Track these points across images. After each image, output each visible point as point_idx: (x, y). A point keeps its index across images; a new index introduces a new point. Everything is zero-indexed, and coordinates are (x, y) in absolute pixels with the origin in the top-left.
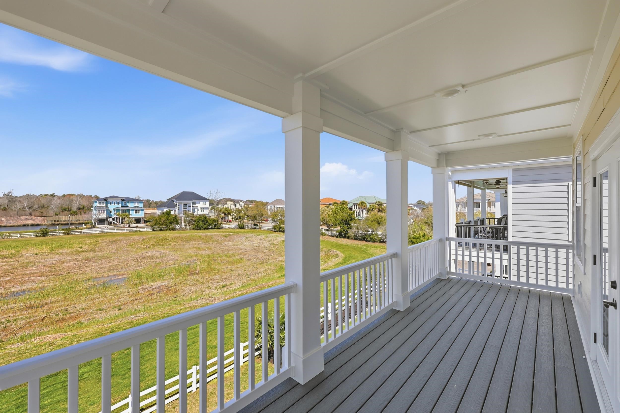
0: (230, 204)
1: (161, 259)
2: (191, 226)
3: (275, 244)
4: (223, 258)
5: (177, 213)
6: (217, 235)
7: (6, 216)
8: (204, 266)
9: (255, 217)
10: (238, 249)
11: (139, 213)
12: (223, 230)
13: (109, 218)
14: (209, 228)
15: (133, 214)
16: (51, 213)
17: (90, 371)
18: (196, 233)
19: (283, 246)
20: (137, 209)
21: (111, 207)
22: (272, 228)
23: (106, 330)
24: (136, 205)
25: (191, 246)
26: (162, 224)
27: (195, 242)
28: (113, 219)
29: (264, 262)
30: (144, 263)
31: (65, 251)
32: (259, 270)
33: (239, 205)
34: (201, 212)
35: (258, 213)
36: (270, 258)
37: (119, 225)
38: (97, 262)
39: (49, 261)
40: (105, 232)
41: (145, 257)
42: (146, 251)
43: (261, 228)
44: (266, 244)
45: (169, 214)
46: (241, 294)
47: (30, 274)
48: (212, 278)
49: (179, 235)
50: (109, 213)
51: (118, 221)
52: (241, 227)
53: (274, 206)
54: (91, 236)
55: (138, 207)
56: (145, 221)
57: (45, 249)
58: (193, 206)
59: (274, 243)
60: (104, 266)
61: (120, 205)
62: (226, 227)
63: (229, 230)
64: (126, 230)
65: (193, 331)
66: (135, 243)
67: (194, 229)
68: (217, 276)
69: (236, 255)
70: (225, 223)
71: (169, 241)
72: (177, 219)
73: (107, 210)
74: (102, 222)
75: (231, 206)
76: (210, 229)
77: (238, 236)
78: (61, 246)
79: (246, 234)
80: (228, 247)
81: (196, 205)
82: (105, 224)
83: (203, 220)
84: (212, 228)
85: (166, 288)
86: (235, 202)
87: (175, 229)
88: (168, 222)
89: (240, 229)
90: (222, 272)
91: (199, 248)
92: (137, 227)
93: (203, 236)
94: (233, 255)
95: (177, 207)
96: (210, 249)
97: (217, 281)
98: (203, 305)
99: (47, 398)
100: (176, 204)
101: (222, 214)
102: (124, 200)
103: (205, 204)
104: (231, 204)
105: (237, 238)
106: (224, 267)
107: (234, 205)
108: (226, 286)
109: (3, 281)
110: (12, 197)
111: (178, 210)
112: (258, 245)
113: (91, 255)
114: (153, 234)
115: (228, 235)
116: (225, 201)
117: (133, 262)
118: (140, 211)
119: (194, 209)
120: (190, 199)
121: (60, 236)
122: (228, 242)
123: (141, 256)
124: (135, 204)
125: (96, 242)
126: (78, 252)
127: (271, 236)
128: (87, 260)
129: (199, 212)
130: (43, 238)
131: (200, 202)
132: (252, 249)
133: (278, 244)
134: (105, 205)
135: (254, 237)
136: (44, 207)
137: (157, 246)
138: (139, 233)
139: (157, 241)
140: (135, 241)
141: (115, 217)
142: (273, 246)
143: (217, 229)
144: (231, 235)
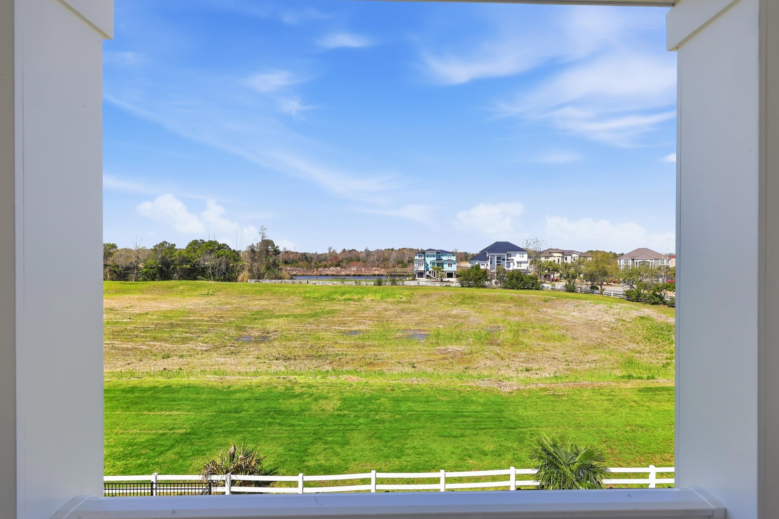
0: (558, 257)
1: (463, 320)
2: (502, 284)
3: (624, 321)
4: (536, 330)
5: (489, 268)
6: (533, 298)
7: (365, 267)
8: (509, 336)
9: (592, 276)
10: (561, 320)
11: (451, 266)
12: (543, 292)
13: (427, 271)
14: (525, 287)
15: (446, 268)
16: (391, 265)
18: (508, 293)
19: (640, 326)
20: (450, 262)
21: (429, 260)
22: (623, 295)
23: (389, 386)
24: (449, 259)
25: (499, 308)
26: (471, 280)
27: (505, 304)
28: (430, 273)
29: (600, 345)
30: (447, 322)
31: (390, 300)
32: (590, 358)
33: (572, 258)
34: (518, 267)
35: (598, 270)
36: (613, 341)
37: (434, 279)
38: (409, 314)
39: (378, 308)
40: (421, 285)
41: (450, 315)
42: (452, 309)
43: (604, 293)
44: (609, 318)
45: (478, 268)
46: (543, 389)
47: (364, 317)
48: (515, 354)
49: (488, 294)
50: (426, 266)
51: (433, 275)
52: (571, 289)
53: (633, 260)
54: (410, 288)
55: (451, 260)
56: (457, 275)
57: (378, 297)
58: (507, 260)
59: (623, 318)
60: (413, 319)
61: (435, 258)
62: (548, 287)
63: (552, 292)
64: (438, 284)
65: (466, 419)
66: (443, 299)
67: (505, 288)
68: (522, 353)
69: (557, 328)
70: (549, 282)
71: (476, 299)
72: (486, 274)
73: (425, 263)
74: (421, 274)
75: (559, 259)
76: (526, 289)
77: (564, 302)
78: (388, 295)
79: (576, 300)
80: (548, 315)
81: (512, 258)
83: (517, 277)
84: (528, 288)
85: (461, 355)
86: (564, 254)
87: (484, 286)
88: (477, 277)
89: (569, 291)
90: (530, 348)
91: (509, 313)
92: (448, 281)
93: (516, 298)
94: (553, 327)
95: (489, 261)
96: (522, 315)
97: (522, 359)
98: (487, 388)
100: (489, 257)
101: (546, 270)
102: (438, 253)
103: (523, 257)
104: (560, 257)
105: (561, 304)
106: (535, 342)
107: (563, 257)
108: (531, 370)
109: (349, 320)
111: (491, 263)
112: (594, 319)
113: (407, 306)
114: (461, 290)
115: (549, 299)
116: (550, 253)
117: (437, 319)
118: (453, 265)
119: (510, 263)
120: (504, 251)
121: (389, 286)
122: (547, 308)
123: (446, 314)
124: (448, 257)
125: (412, 294)
126: (399, 302)
127: (619, 307)
128: (403, 311)
129: (516, 267)
130: (378, 287)
131: (517, 255)
132: (584, 323)
133: (630, 320)
134: (423, 257)
135: (589, 306)
136: (386, 260)
137: (463, 303)
138: (449, 288)
139: (464, 298)
140: (444, 297)
141: (431, 270)
142: (621, 323)
143: (535, 289)
144: (553, 299)
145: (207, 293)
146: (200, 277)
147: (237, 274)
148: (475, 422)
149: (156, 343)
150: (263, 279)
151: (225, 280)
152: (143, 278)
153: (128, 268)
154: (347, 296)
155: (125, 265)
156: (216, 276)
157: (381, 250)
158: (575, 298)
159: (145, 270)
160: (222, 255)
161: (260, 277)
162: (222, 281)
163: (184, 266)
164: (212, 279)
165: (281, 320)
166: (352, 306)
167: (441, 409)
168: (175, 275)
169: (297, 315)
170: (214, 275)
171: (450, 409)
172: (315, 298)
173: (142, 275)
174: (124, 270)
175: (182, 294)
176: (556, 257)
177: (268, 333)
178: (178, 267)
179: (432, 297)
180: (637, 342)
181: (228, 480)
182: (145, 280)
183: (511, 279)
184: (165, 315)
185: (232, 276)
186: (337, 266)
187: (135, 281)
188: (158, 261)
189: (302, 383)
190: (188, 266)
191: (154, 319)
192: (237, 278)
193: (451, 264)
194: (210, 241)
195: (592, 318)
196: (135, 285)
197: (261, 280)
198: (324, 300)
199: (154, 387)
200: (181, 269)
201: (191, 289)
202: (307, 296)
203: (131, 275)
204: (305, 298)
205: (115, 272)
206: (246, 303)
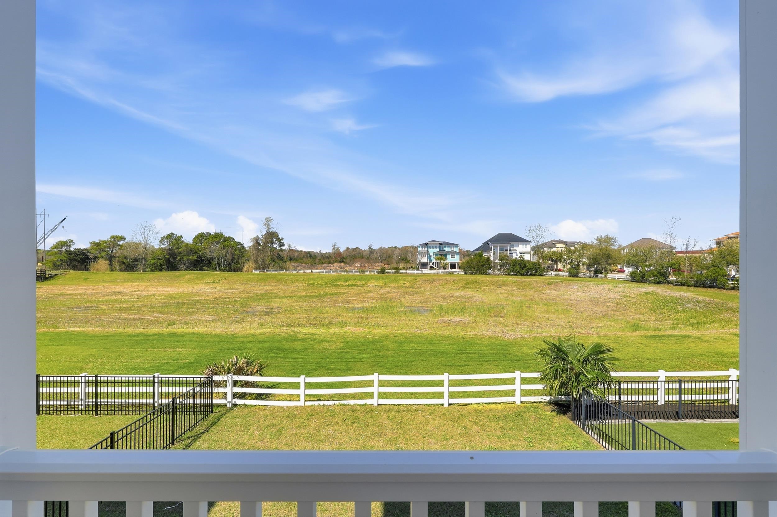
0: (561, 247)
1: (467, 299)
2: (505, 271)
4: (539, 306)
5: (492, 258)
6: (536, 282)
7: (368, 263)
8: (513, 310)
10: (565, 299)
11: (454, 257)
12: (546, 277)
13: (430, 262)
14: (529, 274)
15: (450, 260)
16: (394, 261)
17: (367, 358)
18: (511, 278)
19: (645, 301)
21: (432, 251)
22: (629, 277)
23: (392, 334)
24: (452, 250)
25: (503, 291)
26: (474, 268)
27: (508, 288)
28: (433, 264)
29: (605, 316)
30: (450, 300)
31: (393, 285)
32: (595, 325)
34: (521, 257)
35: (601, 253)
36: (618, 313)
37: (438, 269)
38: (412, 295)
39: (382, 291)
40: (424, 273)
41: (453, 296)
42: (456, 292)
43: (608, 277)
44: (612, 296)
45: (481, 255)
47: (367, 297)
49: (491, 279)
50: (429, 257)
51: (436, 265)
52: (574, 275)
53: (637, 249)
55: (453, 252)
56: (460, 265)
57: (381, 283)
58: (510, 250)
59: (628, 295)
60: (417, 299)
61: (438, 250)
62: (552, 274)
63: (556, 278)
66: (446, 283)
67: (509, 274)
69: (561, 305)
71: (479, 284)
72: (489, 263)
73: (428, 254)
74: (424, 266)
75: (562, 250)
77: (568, 284)
78: (391, 282)
79: (579, 282)
80: (551, 296)
81: (515, 248)
82: (426, 269)
83: (520, 264)
84: (531, 275)
85: (465, 324)
86: (568, 244)
87: (487, 273)
88: (480, 264)
89: (573, 277)
90: (534, 319)
91: (512, 294)
94: (556, 304)
95: (492, 251)
96: (526, 296)
98: (491, 336)
99: (334, 364)
100: (491, 248)
102: (441, 244)
103: (526, 247)
104: (563, 247)
105: (565, 286)
106: (538, 315)
107: (566, 248)
109: (352, 299)
110: (372, 249)
111: (494, 254)
112: (598, 297)
113: (411, 290)
114: (464, 277)
115: (552, 282)
116: (553, 243)
117: (441, 299)
118: (456, 256)
119: (512, 253)
120: (508, 242)
121: (392, 274)
122: (551, 290)
123: (449, 295)
125: (415, 279)
126: (402, 287)
127: (624, 287)
128: (406, 293)
129: (518, 257)
130: (381, 275)
131: (520, 245)
132: (588, 300)
133: (635, 296)
134: (426, 249)
135: (593, 286)
136: (389, 257)
137: (466, 288)
138: (452, 275)
139: (467, 283)
140: (447, 282)
141: (434, 261)
142: (625, 299)
143: (538, 275)
144: (557, 282)
145: (212, 281)
146: (206, 268)
147: (242, 265)
148: (479, 357)
149: (162, 315)
150: (268, 269)
151: (230, 270)
152: (150, 269)
153: (136, 260)
154: (350, 283)
155: (133, 257)
156: (221, 266)
157: (384, 248)
158: (579, 281)
159: (153, 261)
160: (228, 246)
161: (264, 267)
162: (227, 271)
163: (191, 257)
164: (218, 269)
165: (285, 300)
166: (356, 290)
167: (444, 348)
168: (182, 266)
169: (302, 296)
170: (220, 265)
171: (453, 348)
172: (319, 284)
173: (150, 266)
174: (132, 262)
175: (189, 282)
176: (559, 248)
177: (272, 309)
178: (185, 258)
179: (435, 282)
180: (642, 313)
181: (230, 380)
182: (152, 271)
183: (514, 265)
184: (171, 296)
185: (237, 267)
186: (340, 262)
187: (143, 271)
188: (165, 252)
189: (305, 333)
190: (195, 257)
191: (161, 299)
192: (242, 269)
193: (454, 255)
194: (216, 233)
195: (596, 296)
196: (143, 275)
197: (265, 270)
198: (328, 286)
199: (159, 334)
200: (188, 260)
201: (197, 278)
202: (311, 283)
203: (139, 266)
204: (309, 285)
205: (124, 263)
206: (251, 288)
